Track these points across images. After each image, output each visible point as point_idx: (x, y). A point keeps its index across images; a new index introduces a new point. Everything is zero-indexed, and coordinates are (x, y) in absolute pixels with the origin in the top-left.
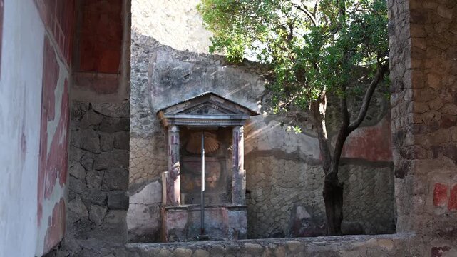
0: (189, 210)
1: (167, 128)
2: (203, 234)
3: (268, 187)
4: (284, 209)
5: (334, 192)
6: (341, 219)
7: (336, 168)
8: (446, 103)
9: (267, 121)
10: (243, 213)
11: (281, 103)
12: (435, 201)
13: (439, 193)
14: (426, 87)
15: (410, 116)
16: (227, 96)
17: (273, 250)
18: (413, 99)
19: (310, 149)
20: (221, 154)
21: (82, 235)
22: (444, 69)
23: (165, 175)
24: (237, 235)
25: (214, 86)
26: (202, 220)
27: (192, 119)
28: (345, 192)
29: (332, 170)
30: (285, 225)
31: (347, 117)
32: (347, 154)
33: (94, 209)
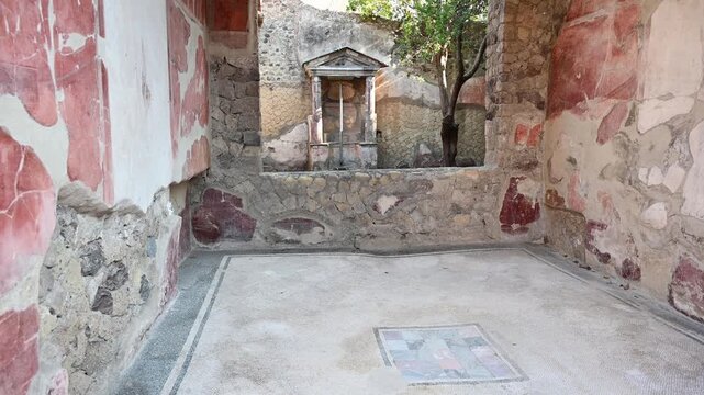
0: (331, 147)
1: (311, 78)
2: (341, 165)
3: (396, 129)
4: (409, 146)
5: (450, 132)
6: (455, 155)
7: (453, 112)
8: (533, 54)
9: (396, 72)
10: (374, 149)
11: (408, 56)
12: (516, 139)
13: (520, 133)
14: (516, 39)
15: (500, 66)
16: (362, 51)
17: (378, 178)
18: (504, 51)
19: (433, 96)
20: (357, 100)
21: (224, 166)
22: (534, 22)
23: (310, 118)
24: (368, 166)
25: (351, 42)
26: (341, 155)
27: (332, 71)
28: (459, 131)
29: (448, 114)
30: (410, 159)
31: (462, 68)
32: (463, 99)
33: (233, 145)
